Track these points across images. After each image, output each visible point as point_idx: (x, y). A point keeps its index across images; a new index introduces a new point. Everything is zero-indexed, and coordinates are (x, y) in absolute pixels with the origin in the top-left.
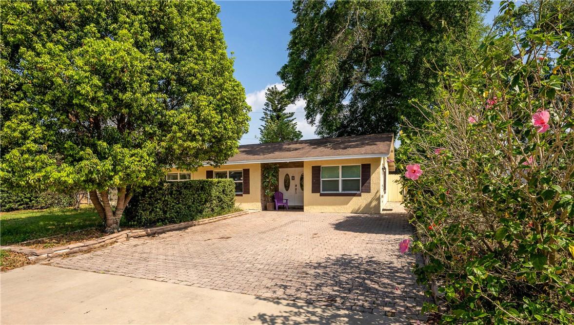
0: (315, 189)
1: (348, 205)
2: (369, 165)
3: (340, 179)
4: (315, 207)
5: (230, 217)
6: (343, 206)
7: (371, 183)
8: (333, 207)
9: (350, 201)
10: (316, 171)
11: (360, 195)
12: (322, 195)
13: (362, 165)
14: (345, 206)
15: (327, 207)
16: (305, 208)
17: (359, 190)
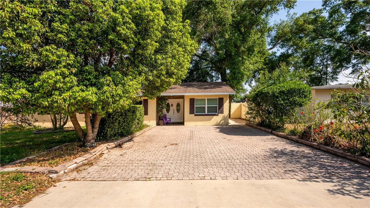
0: (192, 112)
1: (211, 121)
2: (223, 98)
3: (206, 106)
4: (191, 122)
5: (146, 130)
6: (208, 122)
7: (224, 108)
8: (202, 122)
9: (212, 118)
10: (192, 101)
11: (218, 115)
12: (195, 115)
13: (219, 98)
14: (209, 121)
15: (199, 122)
16: (185, 123)
17: (217, 112)
